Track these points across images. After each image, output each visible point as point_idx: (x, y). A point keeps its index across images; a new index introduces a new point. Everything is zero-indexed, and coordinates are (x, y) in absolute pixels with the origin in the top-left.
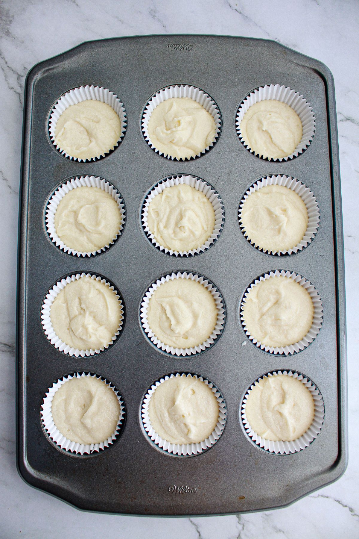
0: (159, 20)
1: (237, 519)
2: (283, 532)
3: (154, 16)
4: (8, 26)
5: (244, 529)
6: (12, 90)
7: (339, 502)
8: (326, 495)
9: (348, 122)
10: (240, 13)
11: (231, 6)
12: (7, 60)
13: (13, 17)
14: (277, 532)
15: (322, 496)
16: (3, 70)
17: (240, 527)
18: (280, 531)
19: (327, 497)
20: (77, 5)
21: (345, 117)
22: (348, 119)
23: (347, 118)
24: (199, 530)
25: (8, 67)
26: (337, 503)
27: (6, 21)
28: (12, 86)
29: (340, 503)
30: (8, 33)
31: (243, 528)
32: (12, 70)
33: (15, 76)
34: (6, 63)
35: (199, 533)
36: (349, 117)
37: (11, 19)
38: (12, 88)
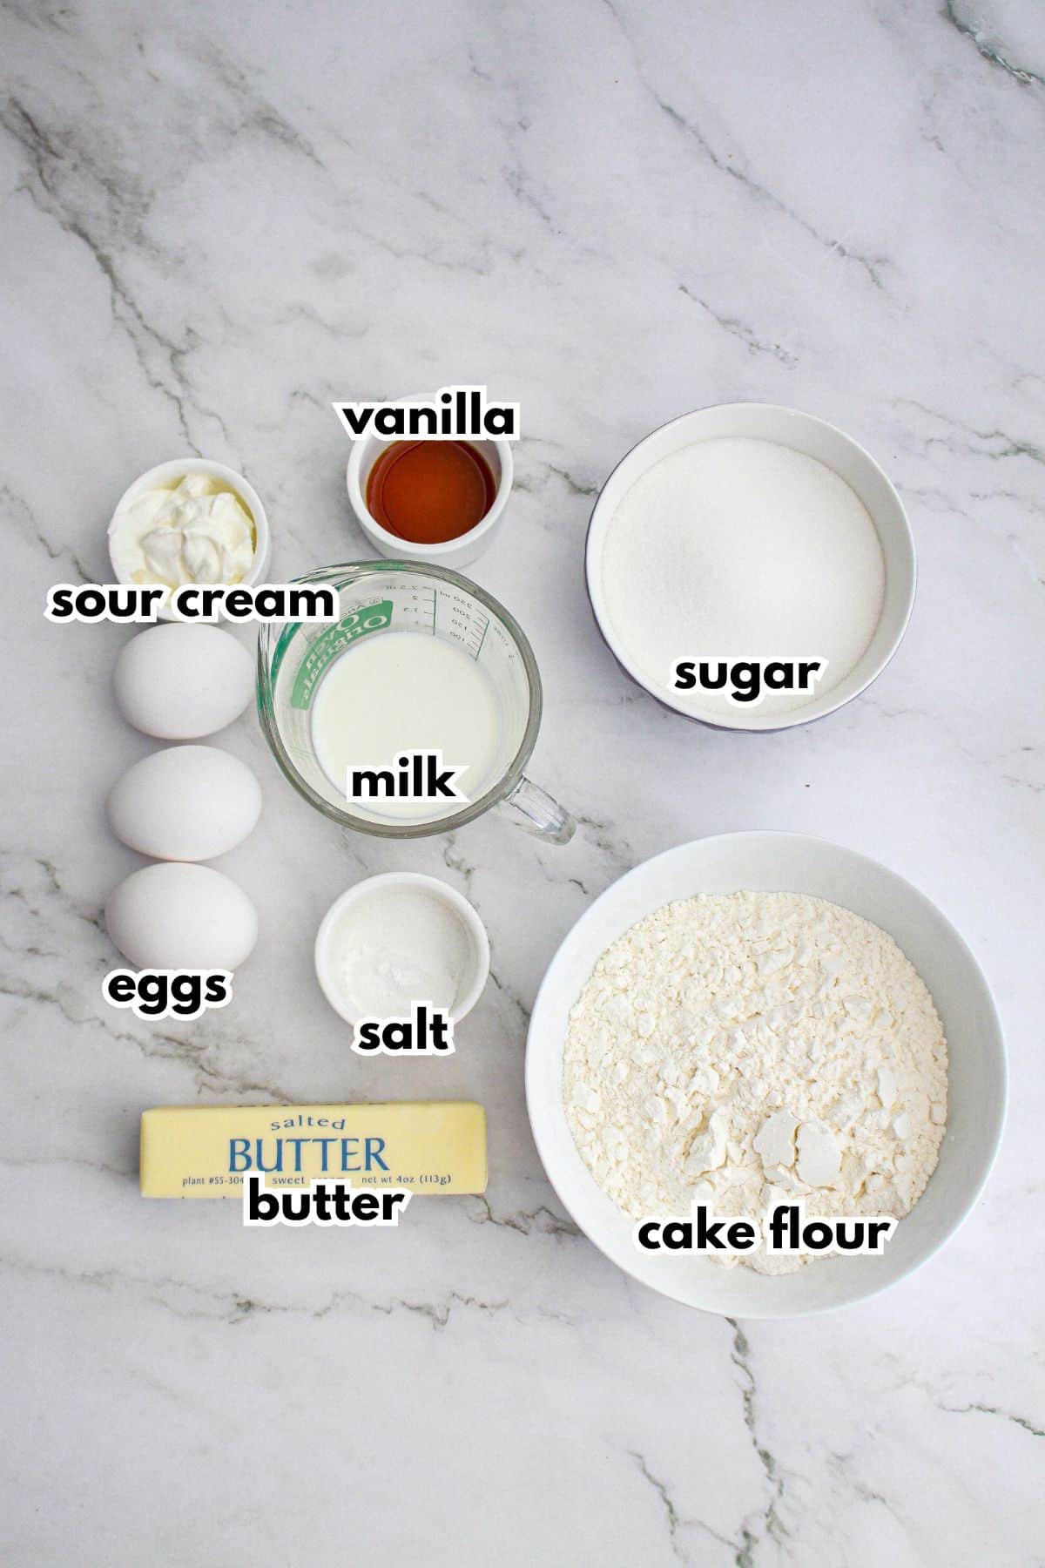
0: (531, 200)
1: (766, 1470)
2: (883, 1500)
3: (519, 191)
4: (139, 220)
5: (784, 1491)
6: (159, 389)
7: (1023, 1422)
8: (990, 1407)
9: (1023, 456)
10: (741, 177)
11: (717, 158)
12: (140, 308)
13: (152, 194)
14: (866, 1499)
15: (979, 1408)
16: (132, 335)
17: (774, 1488)
18: (874, 1497)
19: (993, 1411)
20: (318, 162)
21: (1014, 445)
22: (1019, 450)
23: (1019, 445)
24: (668, 1497)
25: (146, 327)
26: (1019, 1425)
27: (132, 204)
28: (158, 378)
29: (1027, 1425)
30: (140, 239)
31: (781, 1492)
32: (157, 336)
33: (167, 353)
34: (140, 316)
35: (669, 1504)
36: (1025, 445)
37: (145, 199)
38: (158, 384)
